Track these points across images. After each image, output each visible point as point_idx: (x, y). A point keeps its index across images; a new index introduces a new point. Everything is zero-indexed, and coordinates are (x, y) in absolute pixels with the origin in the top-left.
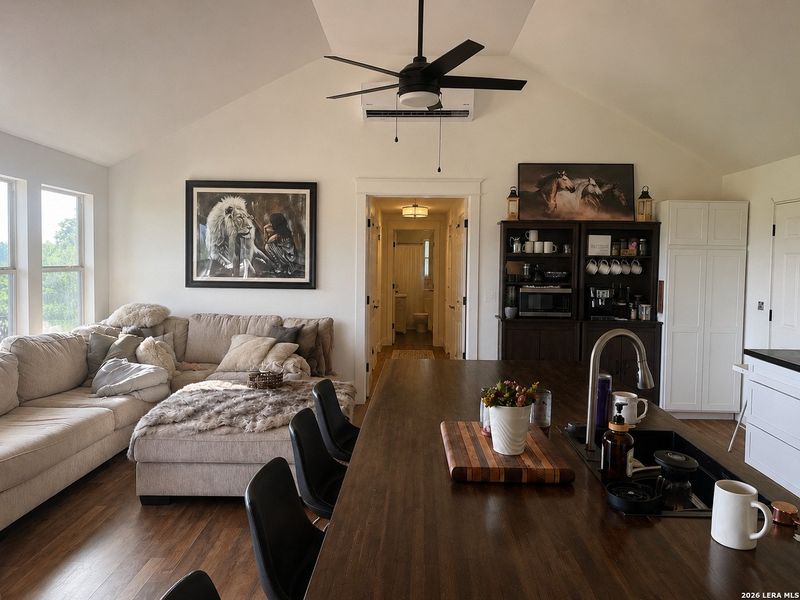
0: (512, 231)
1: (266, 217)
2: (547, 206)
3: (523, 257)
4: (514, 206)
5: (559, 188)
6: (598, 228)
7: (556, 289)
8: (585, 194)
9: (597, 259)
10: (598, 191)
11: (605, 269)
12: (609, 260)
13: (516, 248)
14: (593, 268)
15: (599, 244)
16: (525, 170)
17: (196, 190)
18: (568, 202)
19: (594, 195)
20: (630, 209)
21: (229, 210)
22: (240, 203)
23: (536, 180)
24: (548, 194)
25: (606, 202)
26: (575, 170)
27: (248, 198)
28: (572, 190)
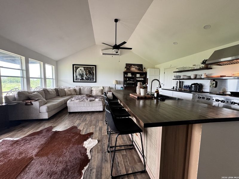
0: (125, 73)
1: (87, 71)
2: (130, 70)
3: (127, 77)
4: (126, 69)
5: (132, 67)
6: (138, 73)
7: (132, 82)
8: (136, 68)
9: (138, 78)
10: (138, 68)
11: (139, 79)
12: (139, 78)
13: (126, 76)
14: (137, 79)
15: (138, 75)
16: (127, 65)
17: (74, 66)
18: (133, 69)
19: (137, 68)
20: (142, 70)
21: (81, 69)
22: (83, 68)
23: (128, 66)
24: (130, 68)
25: (139, 69)
26: (134, 65)
27: (84, 68)
28: (134, 68)
